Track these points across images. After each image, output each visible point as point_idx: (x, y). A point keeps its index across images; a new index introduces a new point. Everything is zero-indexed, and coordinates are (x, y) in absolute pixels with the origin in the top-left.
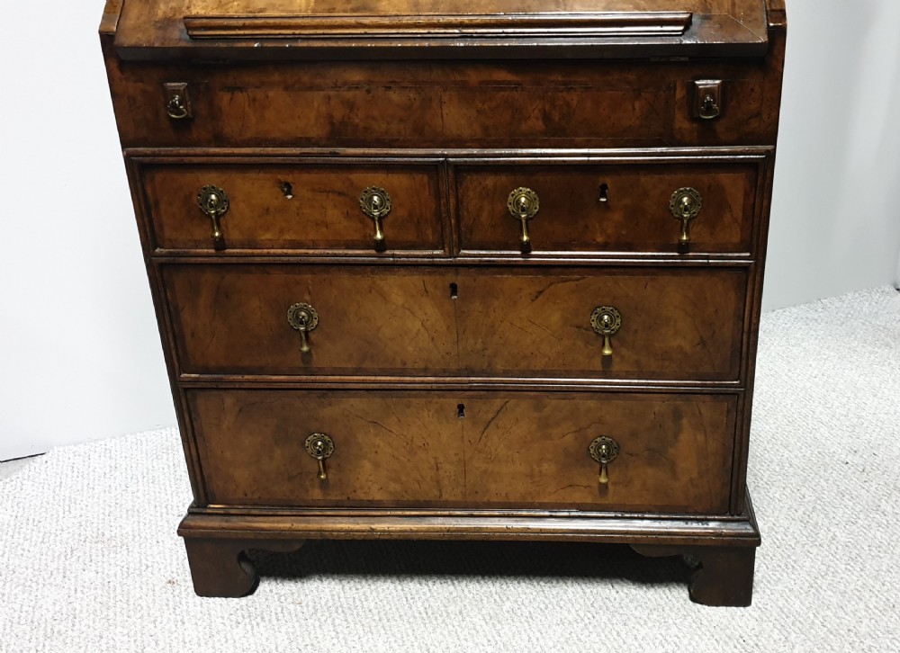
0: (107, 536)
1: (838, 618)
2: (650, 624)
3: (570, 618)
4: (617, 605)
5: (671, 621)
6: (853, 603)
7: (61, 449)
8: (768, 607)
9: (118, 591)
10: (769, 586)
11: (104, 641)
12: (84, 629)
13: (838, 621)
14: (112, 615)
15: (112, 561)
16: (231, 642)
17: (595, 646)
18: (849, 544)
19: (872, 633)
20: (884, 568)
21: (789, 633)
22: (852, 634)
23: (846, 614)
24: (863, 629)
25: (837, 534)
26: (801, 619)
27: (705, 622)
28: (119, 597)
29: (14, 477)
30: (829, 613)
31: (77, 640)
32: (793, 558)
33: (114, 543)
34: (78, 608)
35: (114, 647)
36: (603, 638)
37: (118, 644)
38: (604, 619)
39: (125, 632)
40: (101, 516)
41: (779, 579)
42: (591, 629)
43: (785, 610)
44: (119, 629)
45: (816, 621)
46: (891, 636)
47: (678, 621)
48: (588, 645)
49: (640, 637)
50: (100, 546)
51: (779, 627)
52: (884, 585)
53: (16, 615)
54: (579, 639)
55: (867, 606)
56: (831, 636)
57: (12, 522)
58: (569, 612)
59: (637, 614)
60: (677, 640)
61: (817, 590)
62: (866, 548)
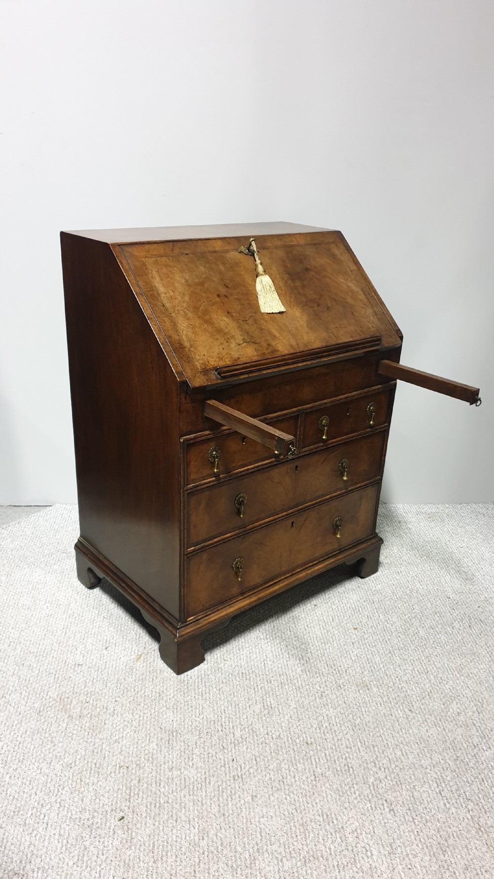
0: (68, 551)
1: (395, 670)
2: (299, 649)
3: (262, 637)
4: (287, 637)
5: (309, 651)
6: (407, 665)
7: (59, 505)
8: (362, 657)
9: (66, 577)
10: (368, 647)
11: (55, 596)
12: (48, 589)
13: (394, 671)
14: (61, 587)
15: (67, 563)
16: (107, 610)
17: (267, 652)
18: (423, 638)
19: (408, 681)
20: (434, 654)
21: (365, 670)
22: (397, 679)
23: (400, 669)
24: (405, 678)
25: (420, 632)
26: (375, 666)
27: (326, 655)
28: (66, 579)
29: (36, 514)
30: (392, 667)
31: (44, 593)
32: (389, 638)
33: (70, 555)
34: (48, 580)
35: (58, 600)
36: (273, 649)
37: (60, 599)
38: (278, 641)
39: (64, 595)
40: (68, 541)
41: (376, 645)
42: (269, 644)
43: (370, 660)
44: (62, 593)
45: (383, 669)
46: (417, 685)
47: (313, 652)
48: (264, 651)
49: (290, 653)
50: (64, 555)
51: (362, 666)
52: (429, 661)
53: (23, 577)
54: (261, 647)
55: (414, 669)
56: (386, 677)
57: (30, 535)
58: (263, 634)
59: (295, 643)
60: (308, 659)
61: (392, 655)
62: (431, 642)
